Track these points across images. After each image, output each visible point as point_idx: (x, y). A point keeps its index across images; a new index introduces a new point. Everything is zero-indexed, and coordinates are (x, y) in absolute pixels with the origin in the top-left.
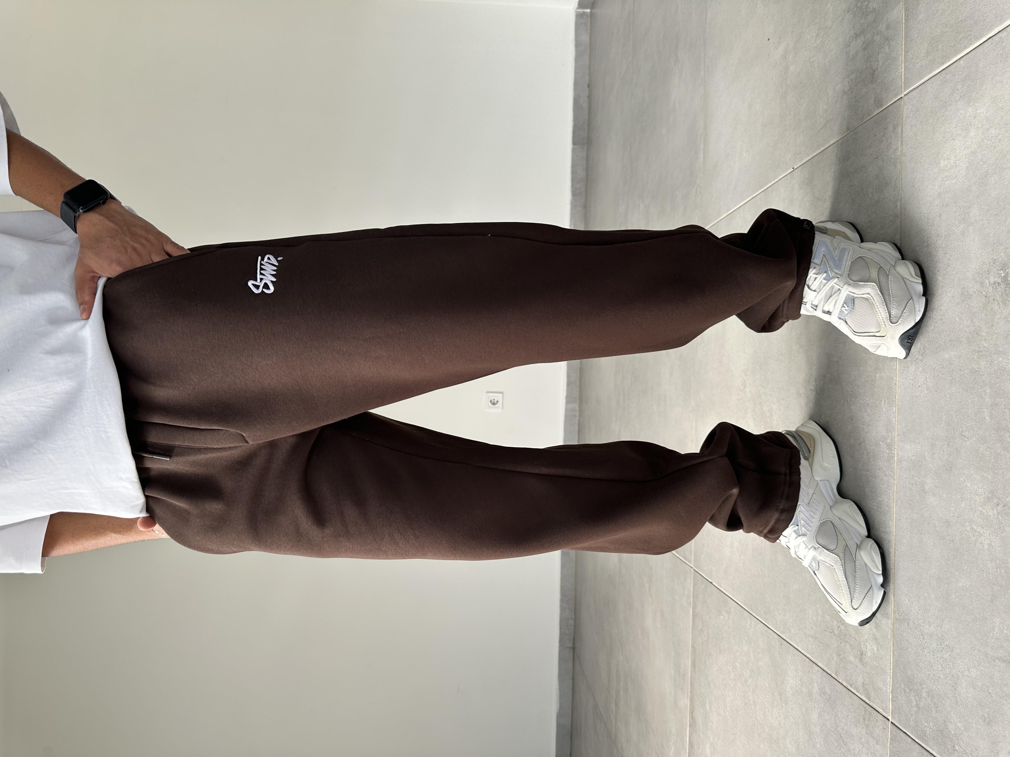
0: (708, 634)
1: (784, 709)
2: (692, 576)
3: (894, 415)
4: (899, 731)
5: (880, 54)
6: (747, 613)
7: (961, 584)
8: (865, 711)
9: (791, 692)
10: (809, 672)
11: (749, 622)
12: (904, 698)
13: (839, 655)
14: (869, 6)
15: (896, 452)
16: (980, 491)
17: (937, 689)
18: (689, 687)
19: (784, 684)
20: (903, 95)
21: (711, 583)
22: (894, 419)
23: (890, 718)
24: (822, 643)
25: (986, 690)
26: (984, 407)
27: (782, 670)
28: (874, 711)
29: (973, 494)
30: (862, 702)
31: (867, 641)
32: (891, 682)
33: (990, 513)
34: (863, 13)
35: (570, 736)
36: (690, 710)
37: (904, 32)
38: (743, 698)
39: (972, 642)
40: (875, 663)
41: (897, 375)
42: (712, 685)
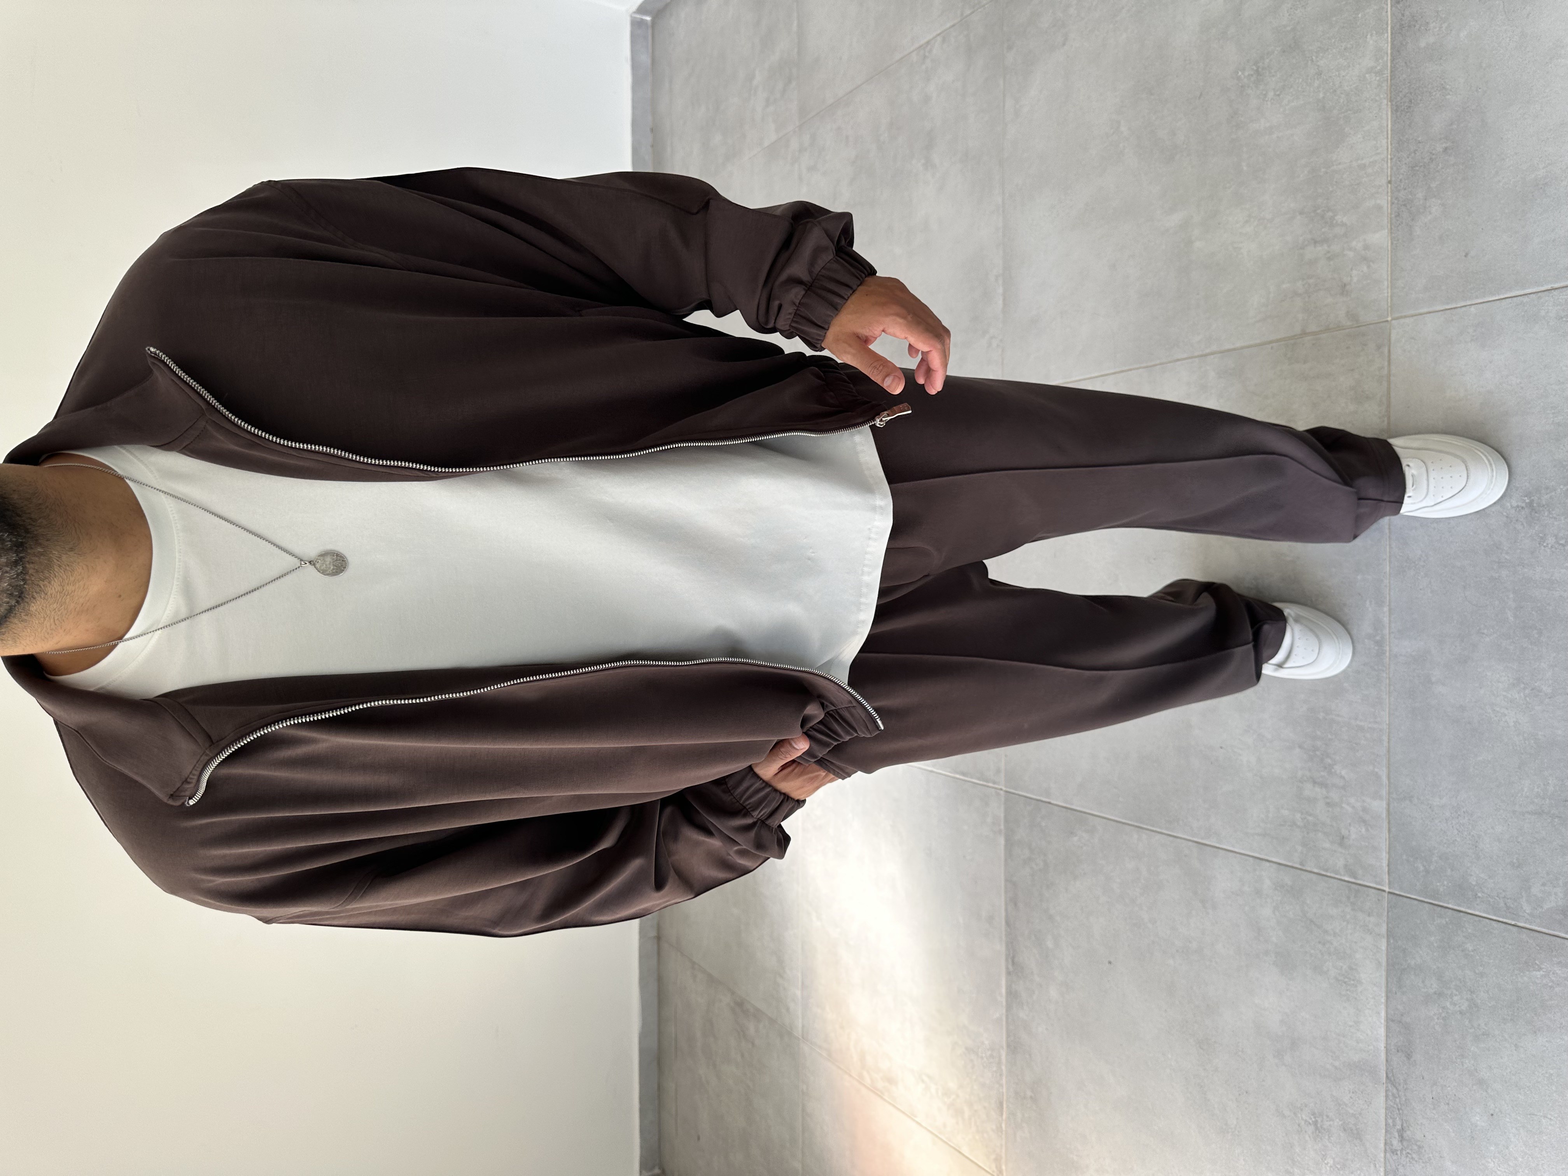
0: (1045, 861)
1: (1211, 916)
2: (1002, 799)
3: (1384, 615)
4: (1401, 898)
6: (1131, 827)
7: (1481, 758)
9: (1223, 896)
10: (1256, 870)
12: (1405, 866)
13: (1305, 845)
16: (1503, 678)
17: (1452, 851)
18: (1004, 929)
19: (1209, 889)
20: (1389, 319)
21: (1049, 803)
23: (1387, 889)
24: (1276, 838)
25: (1514, 841)
26: (1507, 609)
27: (1205, 877)
28: (1363, 887)
29: (1495, 682)
30: (1343, 883)
31: (1350, 825)
34: (1326, 222)
36: (1007, 956)
38: (1127, 920)
39: (1496, 804)
40: (1363, 843)
41: (1388, 578)
42: (1058, 918)
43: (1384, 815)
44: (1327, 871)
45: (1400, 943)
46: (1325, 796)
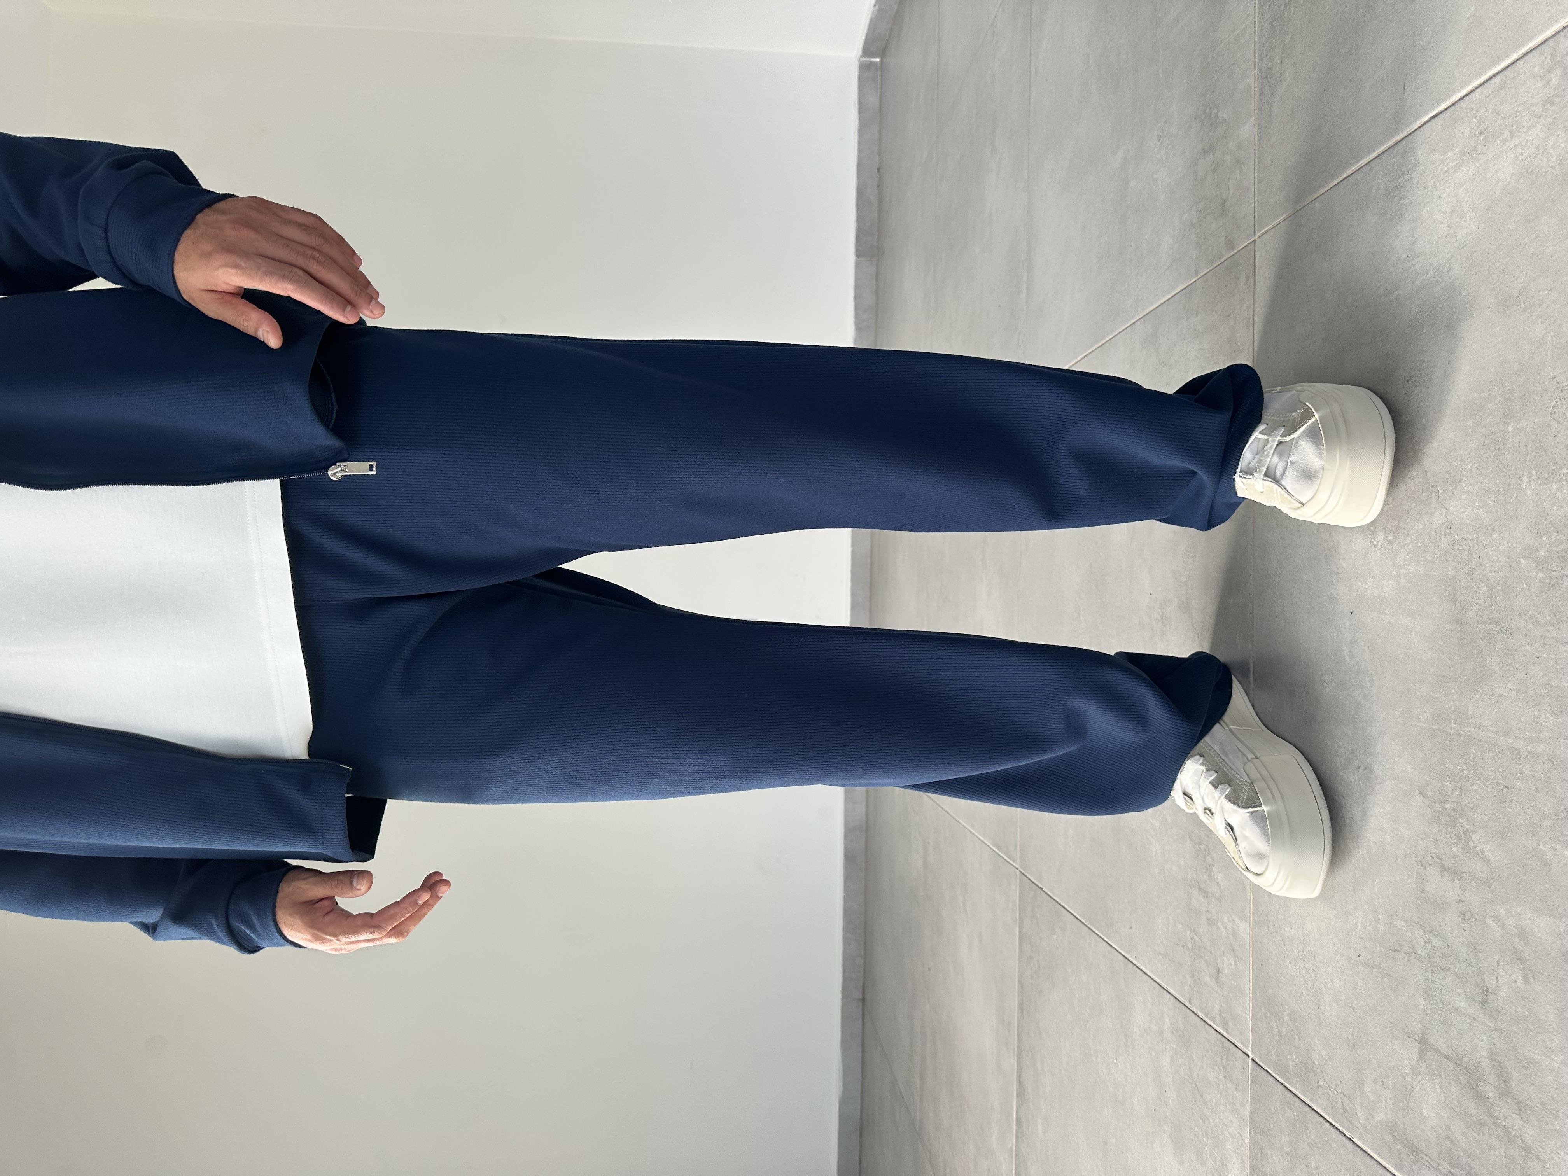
0: (1038, 962)
1: (1131, 1058)
2: (1018, 880)
4: (1261, 1070)
5: (1231, 181)
6: (1086, 928)
8: (1223, 1048)
9: (1139, 1032)
10: (1160, 1003)
11: (1088, 941)
12: (1264, 1025)
13: (1193, 976)
14: (1219, 113)
16: (1341, 751)
17: (1299, 1010)
18: (1016, 1041)
19: (1130, 1022)
20: (1257, 237)
21: (1042, 889)
23: (1250, 1053)
24: (1174, 961)
25: (1350, 1005)
27: (1128, 1004)
28: (1233, 1045)
30: (1220, 1037)
31: (1224, 953)
32: (1251, 1005)
33: (1352, 779)
34: (1212, 124)
35: (858, 1133)
36: (1017, 1073)
37: (1256, 155)
38: (1082, 1048)
39: (1334, 945)
40: (1233, 982)
41: (1252, 602)
42: (1044, 1035)
43: (1249, 946)
44: (1207, 1016)
45: (1258, 1136)
46: (1206, 910)
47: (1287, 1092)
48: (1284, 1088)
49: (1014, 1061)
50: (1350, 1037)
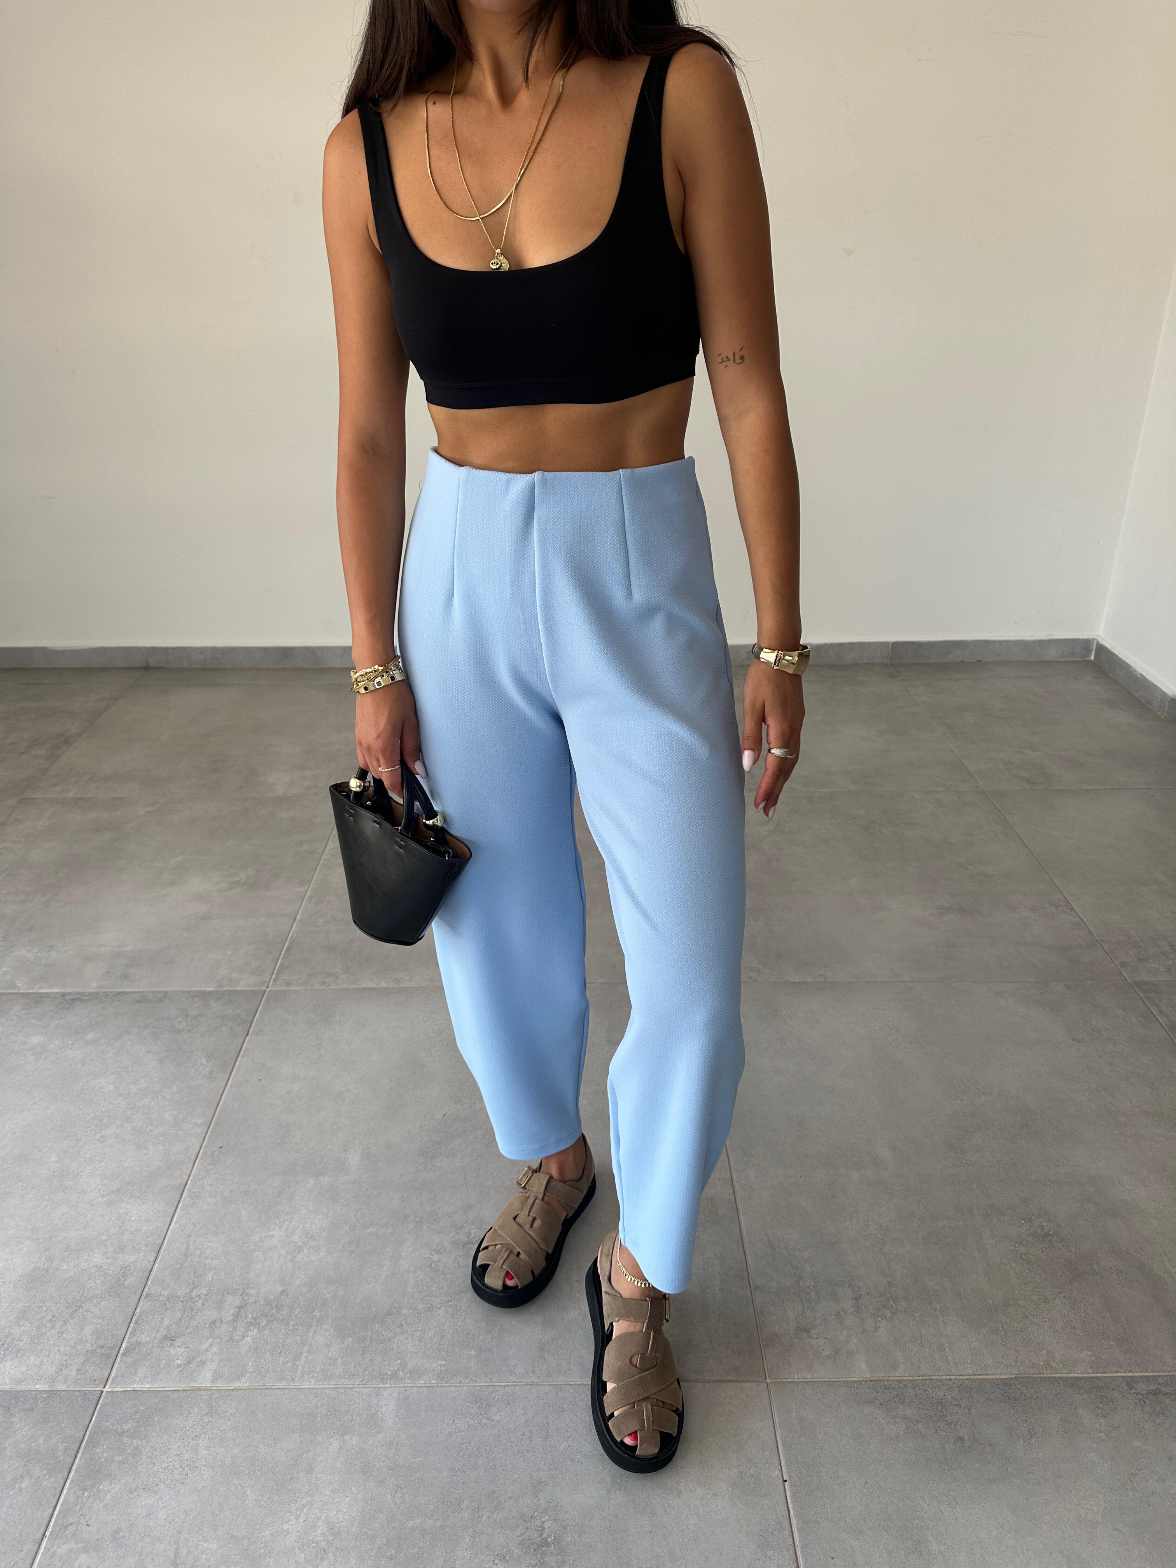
0: (183, 1030)
1: (100, 1199)
2: (257, 989)
3: (428, 1381)
4: (94, 1405)
5: (823, 1341)
6: (211, 1117)
7: (248, 1493)
8: (111, 1348)
9: (122, 1212)
10: (147, 1246)
11: (200, 1121)
12: (131, 1409)
13: (169, 1298)
15: (388, 1386)
16: (341, 1516)
17: (142, 1461)
18: (112, 990)
19: (131, 1197)
20: (768, 1380)
21: (247, 1035)
22: (423, 1382)
23: (107, 1389)
24: (181, 1268)
25: (145, 1533)
26: (423, 1519)
27: (146, 1192)
28: (112, 1362)
29: (337, 1507)
30: (119, 1343)
31: (187, 1348)
32: (145, 1389)
33: (319, 1532)
36: (83, 994)
37: (836, 1380)
38: (107, 1114)
39: (192, 1511)
40: (164, 1362)
41: (469, 1384)
42: (118, 1044)
43: (193, 1385)
44: (136, 1322)
45: (42, 1404)
46: (223, 1319)
47: (78, 1444)
48: (80, 1439)
49: (93, 986)
50: (122, 1534)
